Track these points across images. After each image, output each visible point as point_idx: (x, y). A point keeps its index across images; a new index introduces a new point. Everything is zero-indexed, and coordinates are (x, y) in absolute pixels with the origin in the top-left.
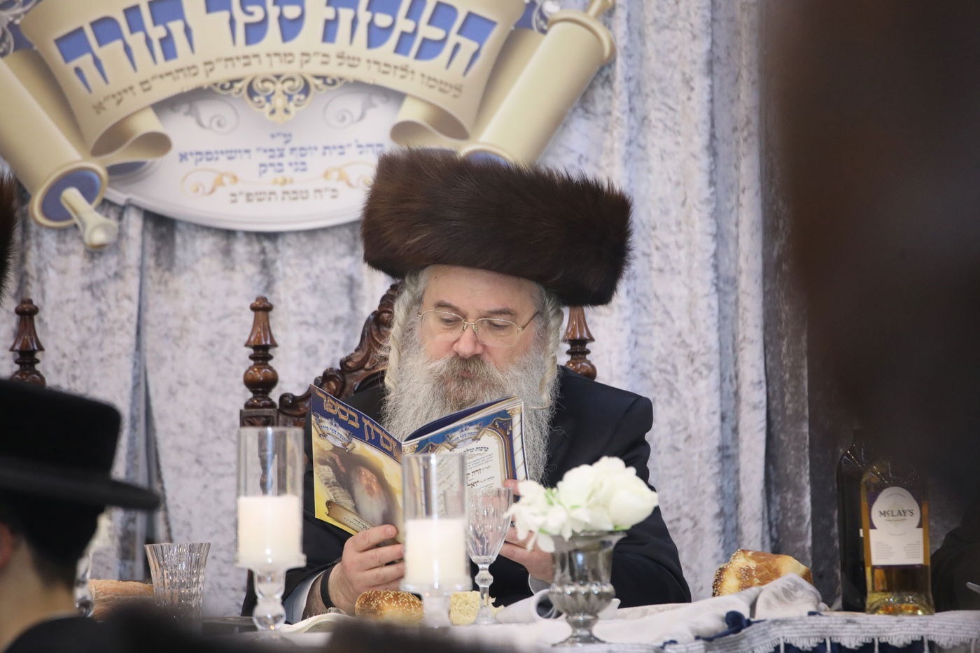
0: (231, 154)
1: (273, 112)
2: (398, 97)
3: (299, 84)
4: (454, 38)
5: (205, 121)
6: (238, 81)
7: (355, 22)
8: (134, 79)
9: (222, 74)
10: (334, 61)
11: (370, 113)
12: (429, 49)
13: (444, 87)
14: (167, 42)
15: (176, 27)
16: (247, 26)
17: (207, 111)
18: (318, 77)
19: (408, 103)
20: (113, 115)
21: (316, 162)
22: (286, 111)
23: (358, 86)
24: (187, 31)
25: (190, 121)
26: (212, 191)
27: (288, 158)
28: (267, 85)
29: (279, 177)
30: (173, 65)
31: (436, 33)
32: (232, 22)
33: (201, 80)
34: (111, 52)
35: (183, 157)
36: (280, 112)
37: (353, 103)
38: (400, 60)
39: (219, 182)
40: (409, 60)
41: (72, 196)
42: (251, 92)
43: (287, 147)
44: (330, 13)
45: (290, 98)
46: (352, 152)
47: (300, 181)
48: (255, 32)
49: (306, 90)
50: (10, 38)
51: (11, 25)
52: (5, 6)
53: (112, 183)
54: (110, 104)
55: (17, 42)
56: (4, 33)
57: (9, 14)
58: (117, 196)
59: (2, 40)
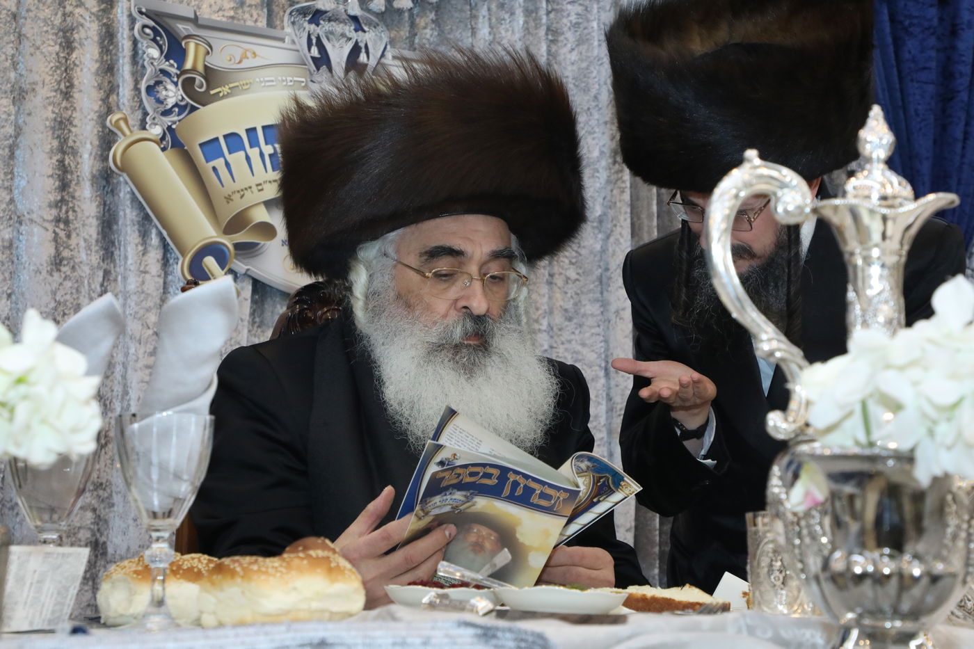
50: (168, 138)
51: (169, 128)
52: (166, 113)
53: (236, 255)
54: (236, 197)
55: (173, 141)
56: (164, 134)
57: (168, 120)
58: (240, 266)
59: (163, 138)
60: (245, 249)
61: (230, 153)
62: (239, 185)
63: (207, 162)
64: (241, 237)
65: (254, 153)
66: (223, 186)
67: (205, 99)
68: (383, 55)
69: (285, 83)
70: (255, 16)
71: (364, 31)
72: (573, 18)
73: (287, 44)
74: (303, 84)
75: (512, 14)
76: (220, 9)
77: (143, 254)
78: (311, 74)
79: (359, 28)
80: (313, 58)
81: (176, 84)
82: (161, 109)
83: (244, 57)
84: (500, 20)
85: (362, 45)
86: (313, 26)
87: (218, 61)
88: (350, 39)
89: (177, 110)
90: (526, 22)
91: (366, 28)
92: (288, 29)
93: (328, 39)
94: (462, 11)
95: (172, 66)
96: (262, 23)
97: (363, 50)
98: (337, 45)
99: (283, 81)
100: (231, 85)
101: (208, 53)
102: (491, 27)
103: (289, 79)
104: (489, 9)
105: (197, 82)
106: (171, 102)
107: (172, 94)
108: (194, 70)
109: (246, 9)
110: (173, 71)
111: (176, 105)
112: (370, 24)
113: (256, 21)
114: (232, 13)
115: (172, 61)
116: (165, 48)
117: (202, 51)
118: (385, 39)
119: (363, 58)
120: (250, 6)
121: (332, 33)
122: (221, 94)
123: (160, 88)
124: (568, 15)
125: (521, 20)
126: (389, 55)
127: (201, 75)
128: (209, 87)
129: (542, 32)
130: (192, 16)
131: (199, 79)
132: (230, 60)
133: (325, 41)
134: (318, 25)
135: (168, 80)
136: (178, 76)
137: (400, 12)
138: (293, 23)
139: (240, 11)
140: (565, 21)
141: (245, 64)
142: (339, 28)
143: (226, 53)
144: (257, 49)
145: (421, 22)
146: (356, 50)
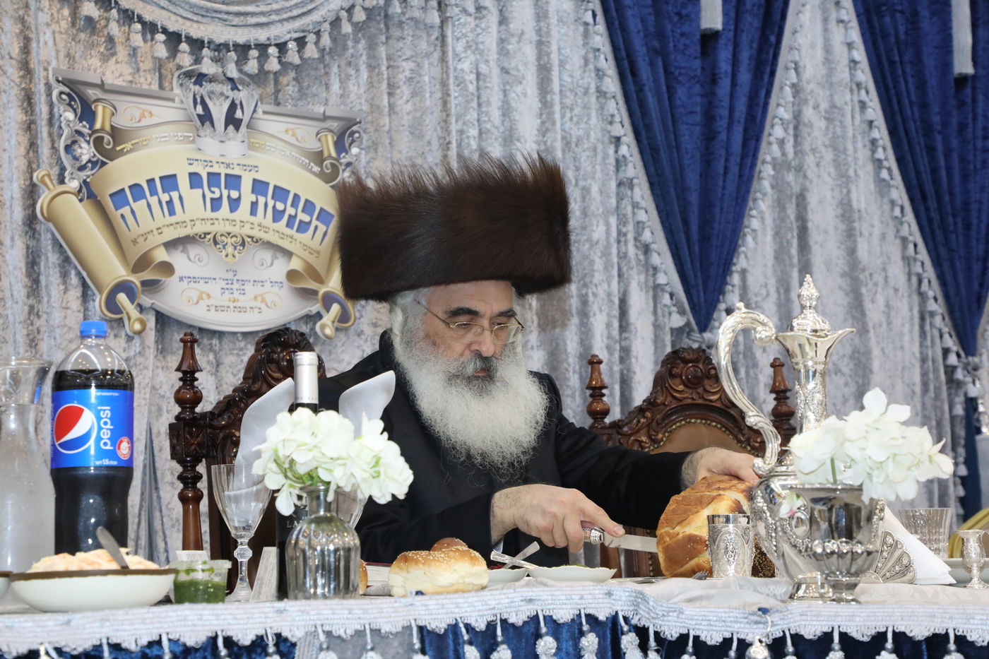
0: (207, 280)
1: (227, 256)
2: (288, 254)
3: (239, 239)
4: (315, 223)
5: (192, 258)
6: (209, 234)
7: (266, 205)
8: (153, 226)
9: (200, 228)
10: (257, 228)
11: (276, 262)
12: (303, 227)
13: (312, 251)
14: (170, 203)
15: (175, 195)
16: (212, 200)
17: (194, 251)
18: (249, 237)
19: (294, 258)
20: (142, 248)
21: (251, 290)
22: (234, 256)
23: (269, 245)
24: (181, 198)
25: (184, 256)
26: (197, 303)
27: (236, 286)
28: (223, 238)
29: (231, 296)
30: (173, 219)
31: (306, 218)
32: (204, 196)
33: (188, 231)
34: (141, 208)
35: (181, 279)
36: (230, 256)
37: (267, 255)
38: (288, 231)
39: (200, 298)
40: (293, 232)
41: (122, 298)
42: (216, 243)
43: (235, 278)
44: (253, 198)
45: (235, 248)
46: (268, 285)
47: (245, 301)
48: (216, 204)
49: (243, 244)
50: (84, 190)
51: (85, 181)
52: (82, 168)
53: (143, 292)
54: (141, 240)
55: (88, 193)
56: (81, 187)
57: (83, 174)
58: (146, 301)
59: (80, 191)
60: (150, 285)
61: (135, 201)
62: (143, 229)
63: (117, 209)
64: (147, 275)
65: (153, 200)
66: (130, 231)
67: (112, 155)
68: (255, 111)
69: (176, 138)
70: (149, 80)
71: (239, 90)
72: (407, 73)
73: (177, 104)
74: (191, 139)
75: (358, 70)
76: (121, 75)
77: (65, 293)
78: (197, 130)
79: (235, 88)
80: (199, 116)
81: (88, 142)
82: (78, 165)
83: (143, 116)
84: (348, 77)
85: (238, 102)
86: (197, 87)
87: (122, 121)
88: (228, 97)
89: (90, 165)
90: (370, 77)
91: (240, 87)
92: (177, 91)
93: (210, 98)
94: (316, 69)
95: (85, 126)
96: (155, 87)
97: (239, 107)
98: (217, 103)
99: (175, 136)
100: (133, 142)
101: (113, 114)
102: (341, 82)
103: (180, 134)
104: (339, 67)
105: (105, 141)
106: (85, 159)
107: (86, 151)
108: (102, 129)
109: (142, 73)
110: (86, 131)
111: (89, 161)
112: (243, 83)
113: (150, 84)
114: (130, 78)
115: (84, 123)
116: (79, 111)
117: (108, 113)
118: (257, 97)
119: (238, 114)
120: (145, 71)
121: (212, 92)
122: (125, 150)
123: (76, 147)
124: (404, 71)
125: (364, 75)
126: (260, 110)
127: (108, 134)
128: (116, 144)
129: (384, 86)
130: (99, 82)
131: (107, 137)
132: (132, 120)
133: (207, 100)
134: (201, 86)
135: (82, 140)
136: (90, 136)
137: (268, 72)
138: (181, 85)
139: (137, 76)
140: (401, 76)
141: (144, 123)
142: (218, 88)
143: (128, 114)
144: (154, 110)
145: (284, 80)
146: (233, 107)
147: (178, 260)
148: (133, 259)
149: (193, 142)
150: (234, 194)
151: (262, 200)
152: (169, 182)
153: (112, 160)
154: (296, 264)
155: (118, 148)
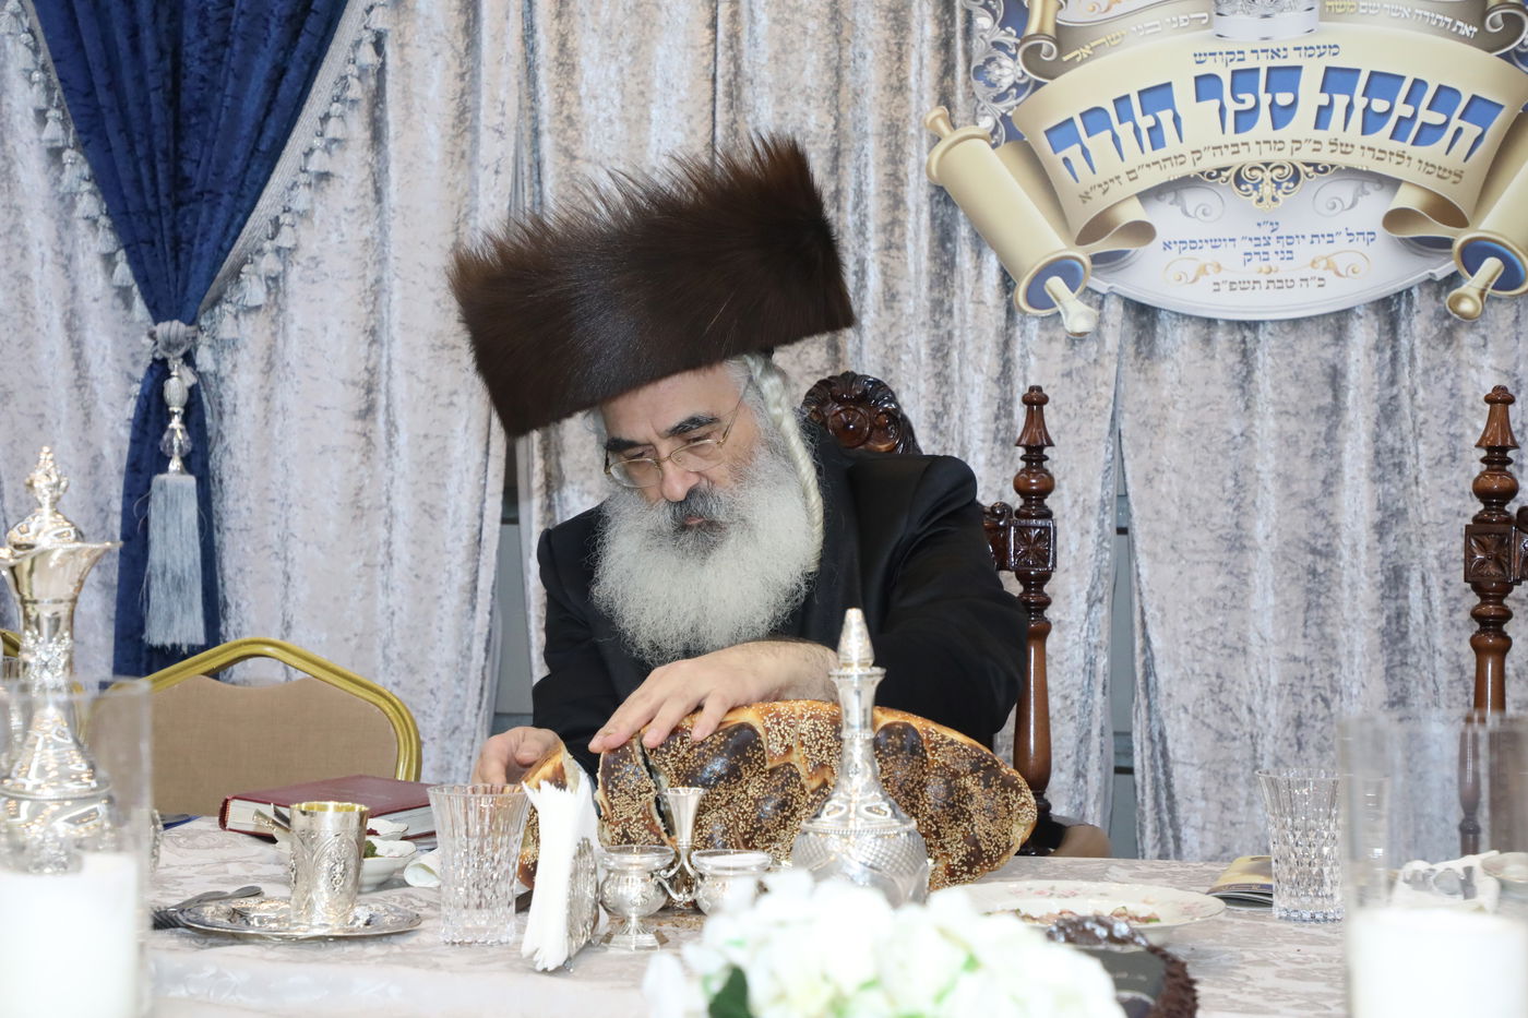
0: (1215, 243)
1: (1260, 200)
2: (1393, 184)
3: (1289, 171)
4: (1455, 123)
5: (1191, 211)
6: (1226, 169)
7: (1350, 107)
8: (1121, 168)
9: (1209, 162)
10: (1326, 148)
11: (1363, 200)
12: (1428, 134)
13: (1442, 173)
14: (1155, 130)
15: (1166, 117)
16: (1237, 113)
17: (1193, 199)
18: (1308, 165)
19: (1403, 189)
20: (1099, 204)
21: (1303, 250)
22: (1274, 199)
23: (1352, 172)
24: (1176, 119)
25: (1177, 209)
26: (1195, 280)
27: (1275, 246)
28: (1255, 172)
29: (1264, 265)
30: (1160, 154)
31: (1437, 118)
32: (1222, 110)
33: (1189, 169)
34: (1100, 143)
35: (1167, 246)
36: (1267, 200)
37: (1345, 190)
38: (1396, 146)
39: (1203, 270)
40: (1406, 146)
42: (1239, 180)
43: (1274, 235)
44: (1324, 100)
45: (1279, 185)
46: (1341, 241)
47: (1285, 270)
48: (1245, 119)
49: (1296, 177)
50: (1002, 130)
51: (1004, 118)
52: (999, 98)
53: (1095, 271)
54: (1097, 194)
55: (1008, 134)
56: (997, 125)
57: (1001, 107)
58: (1100, 284)
59: (994, 132)
61: (1090, 135)
62: (1101, 177)
63: (1055, 152)
64: (1101, 246)
65: (1125, 131)
66: (1077, 181)
67: (1054, 70)
69: (1175, 26)
74: (1204, 21)
77: (977, 280)
81: (1014, 57)
82: (994, 93)
87: (1077, 15)
89: (1014, 91)
95: (1010, 34)
99: (1173, 22)
100: (1093, 44)
101: (1061, 7)
103: (1182, 18)
105: (1044, 49)
106: (1006, 83)
107: (1009, 71)
108: (1040, 33)
110: (1011, 40)
111: (1015, 85)
115: (1009, 29)
116: (1000, 14)
117: (1051, 6)
122: (1078, 59)
123: (992, 67)
127: (1050, 38)
128: (1061, 53)
131: (1046, 44)
132: (1094, 9)
135: (1003, 54)
136: (1017, 46)
141: (1116, 11)
147: (1163, 216)
148: (1079, 223)
149: (1208, 25)
150: (1284, 99)
151: (1341, 101)
152: (1158, 96)
153: (1052, 78)
154: (1407, 199)
155: (1065, 59)
